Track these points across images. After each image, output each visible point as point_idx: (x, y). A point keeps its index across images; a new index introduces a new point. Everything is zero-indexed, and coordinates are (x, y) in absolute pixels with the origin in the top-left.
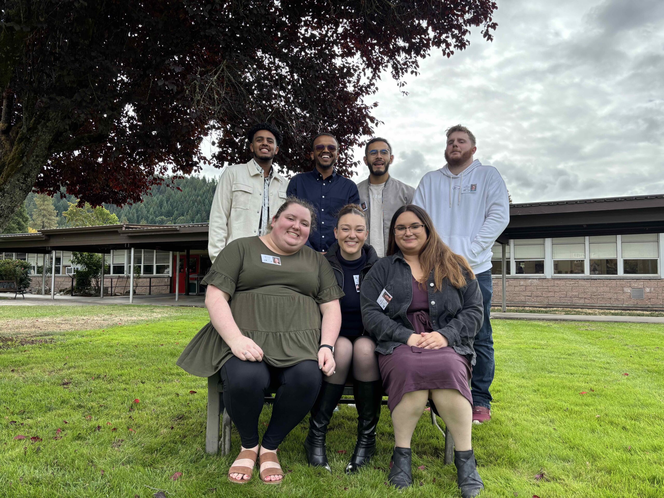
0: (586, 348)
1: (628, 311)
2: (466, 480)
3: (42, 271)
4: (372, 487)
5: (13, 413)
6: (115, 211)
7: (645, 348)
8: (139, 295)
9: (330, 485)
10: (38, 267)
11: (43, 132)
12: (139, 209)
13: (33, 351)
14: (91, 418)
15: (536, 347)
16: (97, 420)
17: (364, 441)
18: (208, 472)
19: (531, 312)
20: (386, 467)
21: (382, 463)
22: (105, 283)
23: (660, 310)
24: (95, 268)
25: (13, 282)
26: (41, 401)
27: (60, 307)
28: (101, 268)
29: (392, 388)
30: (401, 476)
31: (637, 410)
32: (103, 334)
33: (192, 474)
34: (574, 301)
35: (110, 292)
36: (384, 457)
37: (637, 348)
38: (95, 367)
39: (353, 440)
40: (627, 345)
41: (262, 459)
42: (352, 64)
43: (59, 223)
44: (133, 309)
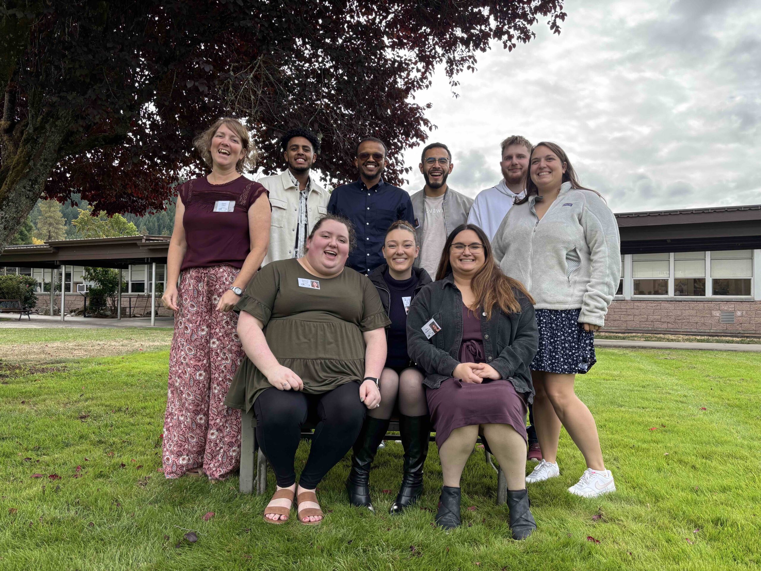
0: (662, 380)
1: (716, 338)
2: (518, 520)
3: (50, 289)
4: (417, 527)
5: (27, 450)
6: (132, 219)
7: (728, 380)
8: (162, 316)
9: (372, 526)
10: (45, 284)
11: (52, 132)
12: (161, 217)
13: (44, 381)
14: (113, 454)
15: (607, 378)
16: (120, 456)
17: (410, 480)
18: (241, 512)
19: (607, 338)
20: (434, 507)
21: (429, 503)
22: (122, 302)
23: (752, 337)
24: (111, 286)
25: (17, 301)
26: (57, 436)
27: (72, 330)
28: (118, 286)
29: (440, 424)
30: (449, 517)
31: (709, 448)
32: (123, 361)
33: (225, 514)
34: (656, 326)
35: (128, 313)
36: (432, 497)
37: (719, 379)
38: (115, 398)
39: (399, 479)
40: (709, 376)
41: (299, 499)
42: (404, 57)
43: (68, 233)
44: (155, 333)
